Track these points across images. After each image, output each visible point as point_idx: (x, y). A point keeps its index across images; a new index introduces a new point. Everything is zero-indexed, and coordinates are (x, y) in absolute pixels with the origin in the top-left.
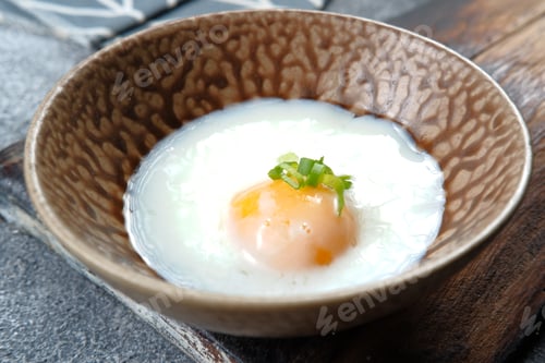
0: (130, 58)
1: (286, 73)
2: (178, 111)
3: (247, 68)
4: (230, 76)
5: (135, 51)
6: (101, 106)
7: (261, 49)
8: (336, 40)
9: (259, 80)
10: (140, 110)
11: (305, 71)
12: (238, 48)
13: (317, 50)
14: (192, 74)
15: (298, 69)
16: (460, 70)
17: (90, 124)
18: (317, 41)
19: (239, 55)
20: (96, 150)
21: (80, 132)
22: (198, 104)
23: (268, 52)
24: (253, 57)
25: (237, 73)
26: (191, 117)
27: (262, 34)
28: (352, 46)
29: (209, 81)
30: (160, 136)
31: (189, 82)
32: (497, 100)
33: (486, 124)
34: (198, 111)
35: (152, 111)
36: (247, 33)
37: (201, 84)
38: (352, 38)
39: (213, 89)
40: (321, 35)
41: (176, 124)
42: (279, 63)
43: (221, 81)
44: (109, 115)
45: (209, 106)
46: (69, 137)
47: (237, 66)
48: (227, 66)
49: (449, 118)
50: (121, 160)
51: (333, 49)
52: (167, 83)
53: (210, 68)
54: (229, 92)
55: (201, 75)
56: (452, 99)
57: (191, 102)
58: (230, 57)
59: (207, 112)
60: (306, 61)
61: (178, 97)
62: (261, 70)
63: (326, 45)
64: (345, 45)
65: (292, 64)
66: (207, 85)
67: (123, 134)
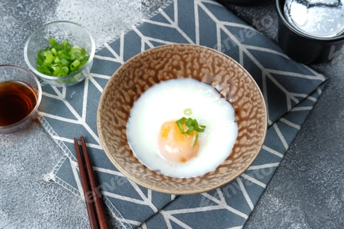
0: (145, 59)
1: (203, 70)
2: (159, 77)
3: (189, 65)
4: (182, 66)
5: (148, 57)
6: (131, 77)
7: (196, 60)
8: (223, 65)
9: (192, 70)
10: (145, 77)
11: (210, 71)
12: (187, 57)
13: (216, 66)
14: (168, 64)
15: (207, 70)
16: (259, 99)
17: (125, 84)
18: (216, 63)
19: (187, 60)
20: (125, 94)
21: (120, 88)
22: (168, 75)
23: (198, 61)
24: (192, 61)
25: (185, 66)
26: (164, 79)
27: (197, 55)
28: (228, 69)
29: (174, 67)
30: (151, 85)
31: (166, 67)
32: (263, 118)
33: (257, 125)
34: (167, 77)
35: (150, 76)
36: (191, 53)
37: (170, 68)
38: (229, 67)
39: (175, 70)
40: (218, 61)
41: (158, 81)
42: (201, 66)
43: (178, 68)
44: (133, 80)
45: (172, 76)
46: (116, 91)
47: (185, 63)
48: (182, 63)
49: (251, 113)
50: (134, 96)
51: (221, 68)
52: (157, 67)
53: (175, 63)
54: (180, 72)
55: (171, 65)
56: (253, 107)
57: (165, 74)
58: (183, 60)
59: (171, 79)
60: (211, 68)
61: (161, 72)
62: (194, 67)
63: (219, 65)
64: (226, 68)
65: (206, 68)
66: (173, 68)
67: (137, 86)
